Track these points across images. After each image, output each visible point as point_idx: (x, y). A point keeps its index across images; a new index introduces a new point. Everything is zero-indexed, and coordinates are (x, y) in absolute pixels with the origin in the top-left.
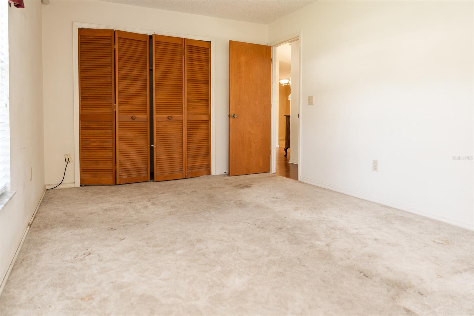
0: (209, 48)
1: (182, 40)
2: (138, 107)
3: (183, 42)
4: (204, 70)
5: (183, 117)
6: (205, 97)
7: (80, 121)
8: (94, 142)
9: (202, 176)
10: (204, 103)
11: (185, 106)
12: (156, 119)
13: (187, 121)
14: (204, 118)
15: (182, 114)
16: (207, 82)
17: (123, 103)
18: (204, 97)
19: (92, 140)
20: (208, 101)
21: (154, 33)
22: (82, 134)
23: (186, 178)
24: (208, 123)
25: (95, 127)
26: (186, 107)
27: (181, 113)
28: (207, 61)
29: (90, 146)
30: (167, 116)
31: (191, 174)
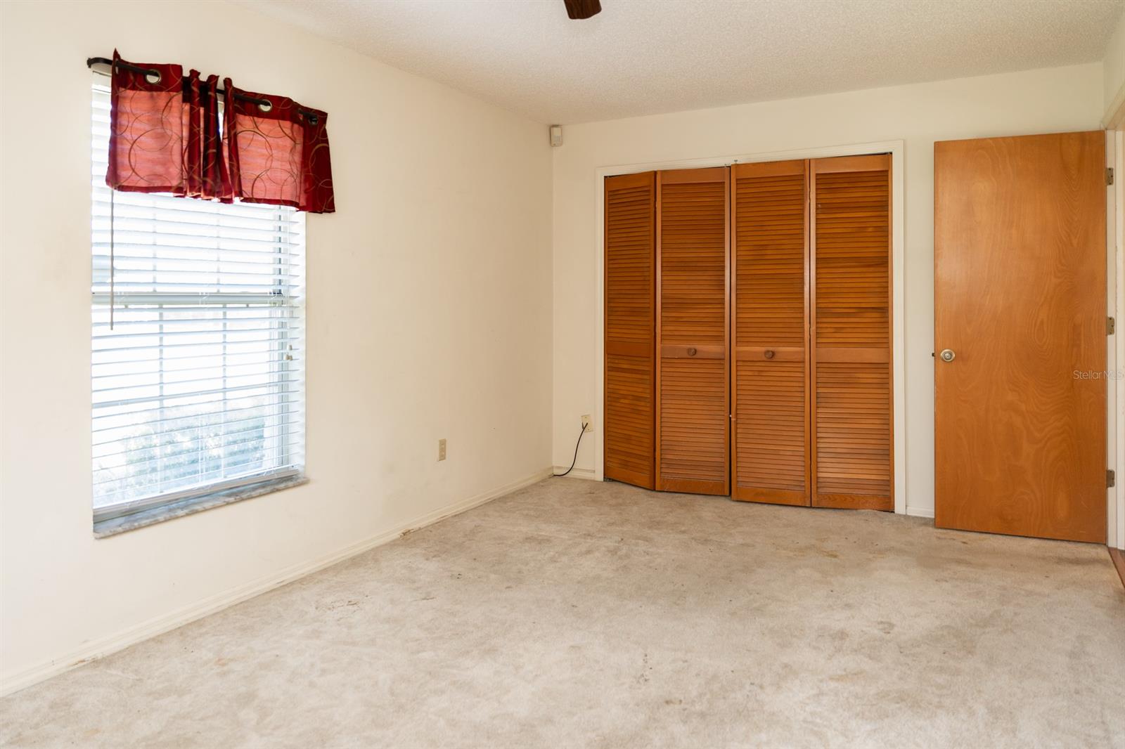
0: (887, 171)
1: (804, 163)
2: (704, 329)
3: (804, 170)
4: (870, 229)
5: (804, 352)
6: (876, 300)
7: (606, 355)
8: (625, 397)
9: (863, 511)
10: (874, 316)
11: (809, 328)
12: (737, 357)
13: (817, 363)
14: (871, 355)
15: (804, 346)
16: (883, 262)
17: (670, 319)
18: (873, 301)
19: (622, 392)
20: (883, 311)
21: (736, 161)
22: (608, 380)
23: (814, 508)
24: (884, 369)
25: (625, 366)
26: (813, 328)
27: (800, 342)
28: (883, 206)
29: (618, 404)
30: (764, 349)
31: (830, 498)
